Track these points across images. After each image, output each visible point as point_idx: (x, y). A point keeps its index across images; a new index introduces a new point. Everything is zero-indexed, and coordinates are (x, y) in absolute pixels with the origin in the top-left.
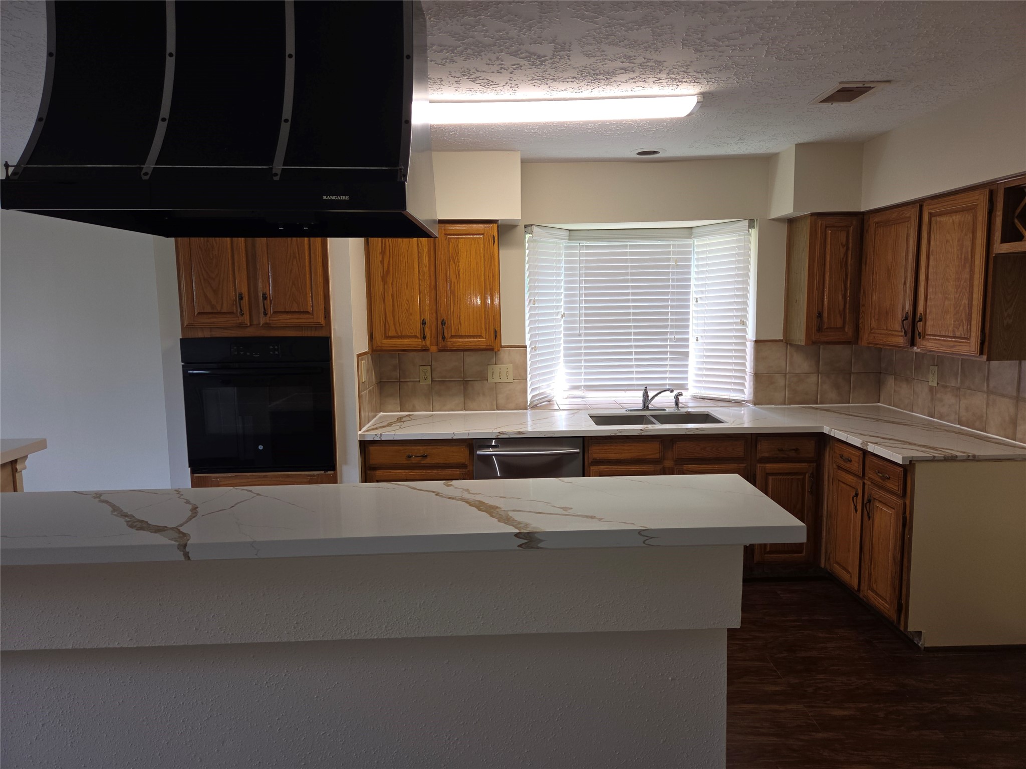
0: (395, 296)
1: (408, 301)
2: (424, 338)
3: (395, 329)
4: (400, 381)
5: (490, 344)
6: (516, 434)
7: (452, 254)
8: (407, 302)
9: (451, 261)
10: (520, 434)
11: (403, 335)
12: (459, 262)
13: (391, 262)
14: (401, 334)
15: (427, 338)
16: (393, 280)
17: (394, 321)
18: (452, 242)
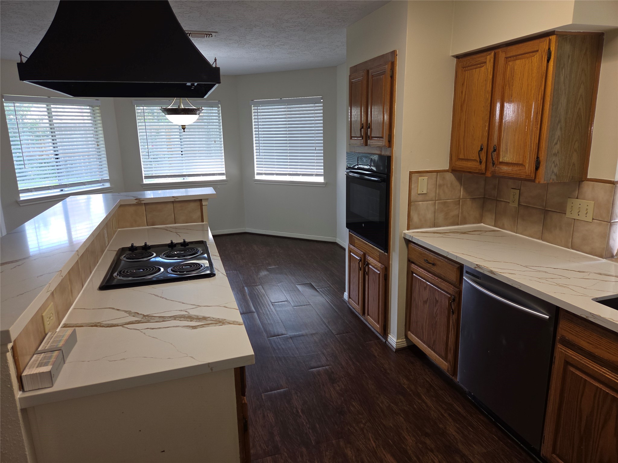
0: (467, 123)
1: (474, 127)
2: (481, 162)
3: (464, 152)
4: (497, 200)
5: (529, 174)
6: (489, 272)
7: (508, 78)
8: (473, 129)
9: (507, 85)
10: (492, 273)
11: (468, 158)
12: (513, 85)
13: (467, 92)
14: (467, 158)
15: (483, 163)
16: (466, 108)
17: (464, 145)
18: (509, 65)
